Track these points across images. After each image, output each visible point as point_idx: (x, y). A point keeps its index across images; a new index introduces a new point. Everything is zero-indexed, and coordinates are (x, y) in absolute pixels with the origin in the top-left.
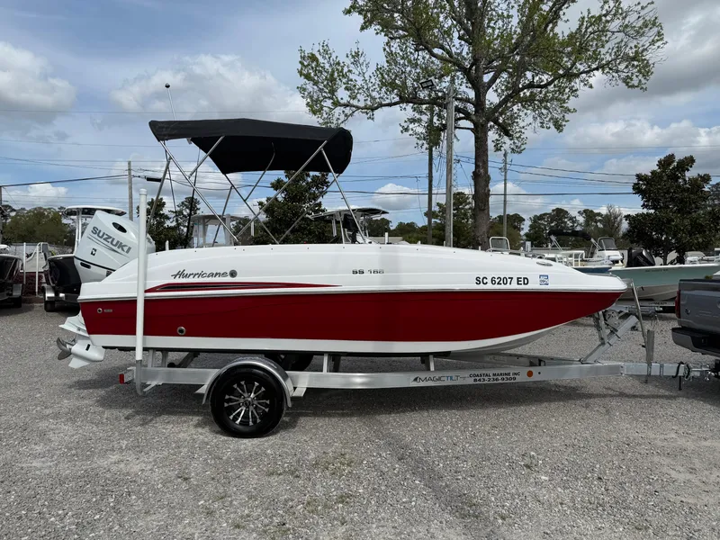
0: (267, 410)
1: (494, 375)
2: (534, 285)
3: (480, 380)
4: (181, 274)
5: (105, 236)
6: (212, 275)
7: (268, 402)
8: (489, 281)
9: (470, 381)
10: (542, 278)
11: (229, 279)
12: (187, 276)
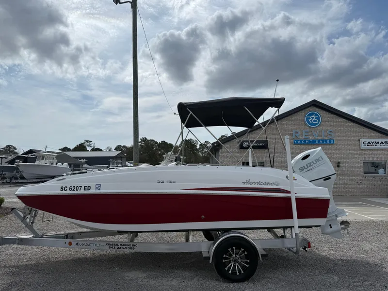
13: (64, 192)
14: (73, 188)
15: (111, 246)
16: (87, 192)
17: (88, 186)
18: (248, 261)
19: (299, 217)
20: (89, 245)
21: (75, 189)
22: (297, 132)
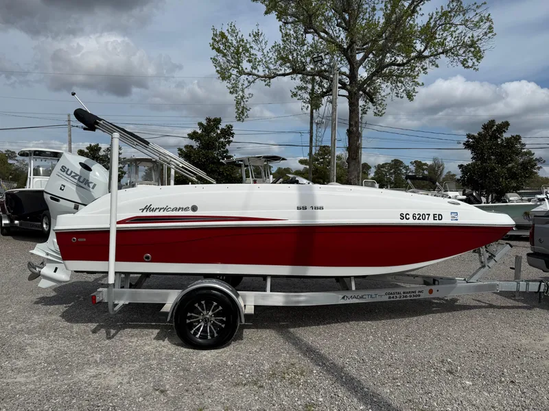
0: (223, 326)
1: (404, 293)
2: (447, 220)
3: (393, 297)
4: (148, 208)
5: (73, 174)
6: (176, 209)
7: (224, 319)
8: (411, 216)
9: (386, 298)
10: (453, 215)
11: (190, 213)
12: (153, 210)
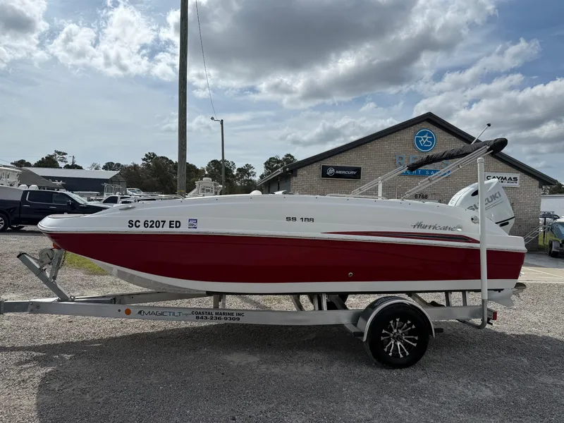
13: (134, 230)
14: (150, 224)
15: (200, 316)
16: (175, 230)
17: (176, 222)
18: (417, 338)
19: (489, 277)
20: (162, 314)
21: (154, 225)
22: (401, 158)
